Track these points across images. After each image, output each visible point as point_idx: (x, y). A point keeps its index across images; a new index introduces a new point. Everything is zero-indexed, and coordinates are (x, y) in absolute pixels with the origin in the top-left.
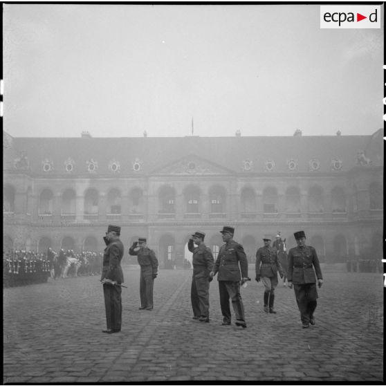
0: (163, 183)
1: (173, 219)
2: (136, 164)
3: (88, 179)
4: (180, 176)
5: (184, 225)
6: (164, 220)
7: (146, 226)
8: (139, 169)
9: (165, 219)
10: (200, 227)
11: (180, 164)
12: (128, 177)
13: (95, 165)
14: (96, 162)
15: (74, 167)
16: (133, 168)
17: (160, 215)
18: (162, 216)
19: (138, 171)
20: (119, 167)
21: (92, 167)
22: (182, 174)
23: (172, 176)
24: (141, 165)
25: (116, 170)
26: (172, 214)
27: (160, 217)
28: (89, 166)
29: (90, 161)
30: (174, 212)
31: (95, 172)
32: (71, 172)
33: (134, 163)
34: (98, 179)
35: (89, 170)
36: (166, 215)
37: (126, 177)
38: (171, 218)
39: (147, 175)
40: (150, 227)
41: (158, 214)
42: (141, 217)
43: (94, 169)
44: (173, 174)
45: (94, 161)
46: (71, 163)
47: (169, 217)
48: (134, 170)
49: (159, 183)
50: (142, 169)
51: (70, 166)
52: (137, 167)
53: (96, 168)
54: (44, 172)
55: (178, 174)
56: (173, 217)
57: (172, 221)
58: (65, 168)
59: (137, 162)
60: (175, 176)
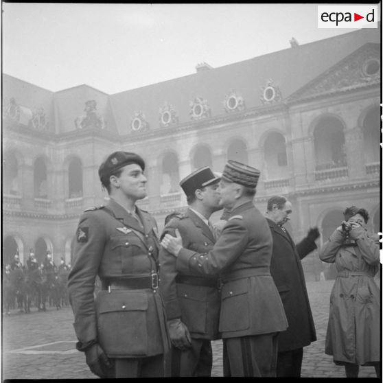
1: (344, 178)
2: (267, 89)
3: (195, 131)
5: (368, 187)
7: (293, 197)
8: (273, 98)
11: (347, 68)
12: (257, 115)
13: (203, 105)
14: (204, 101)
15: (173, 116)
16: (263, 97)
17: (319, 174)
18: (323, 174)
19: (271, 102)
20: (239, 102)
21: (198, 110)
22: (354, 87)
23: (333, 95)
24: (277, 89)
25: (235, 107)
26: (342, 169)
27: (319, 177)
28: (194, 110)
29: (196, 101)
30: (345, 165)
31: (204, 117)
32: (169, 124)
33: (264, 88)
34: (209, 129)
35: (195, 115)
36: (329, 173)
37: (252, 116)
38: (341, 176)
39: (286, 102)
40: (300, 199)
41: (314, 172)
42: (285, 183)
43: (202, 112)
44: (333, 90)
45: (202, 100)
46: (169, 110)
47: (337, 176)
48: (265, 101)
49: (310, 114)
50: (278, 95)
51: (166, 115)
52: (269, 94)
53: (204, 110)
54: (133, 132)
55: (344, 89)
56: (344, 176)
57: (343, 181)
58: (160, 119)
59: (269, 86)
60: (338, 93)
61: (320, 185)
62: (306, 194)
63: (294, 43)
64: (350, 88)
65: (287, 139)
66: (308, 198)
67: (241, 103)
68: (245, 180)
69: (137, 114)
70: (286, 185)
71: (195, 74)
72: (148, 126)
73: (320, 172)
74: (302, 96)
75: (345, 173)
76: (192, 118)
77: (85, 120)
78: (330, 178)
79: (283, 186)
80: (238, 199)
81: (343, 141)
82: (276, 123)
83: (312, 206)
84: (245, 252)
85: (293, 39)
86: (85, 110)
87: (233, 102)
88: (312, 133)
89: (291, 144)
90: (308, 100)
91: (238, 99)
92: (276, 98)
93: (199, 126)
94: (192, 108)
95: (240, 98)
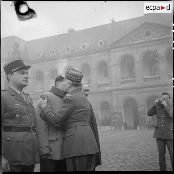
0: (123, 53)
1: (134, 83)
2: (100, 41)
3: (66, 60)
4: (137, 44)
5: (144, 87)
6: (127, 86)
7: (110, 92)
8: (103, 45)
9: (127, 84)
10: (160, 88)
11: (136, 33)
12: (95, 53)
13: (70, 47)
14: (71, 46)
15: (56, 52)
16: (98, 45)
17: (123, 81)
18: (124, 81)
19: (102, 47)
20: (87, 47)
21: (68, 50)
22: (139, 42)
23: (129, 45)
24: (105, 41)
25: (85, 49)
26: (133, 79)
27: (122, 83)
28: (66, 49)
29: (67, 46)
30: (135, 77)
31: (71, 53)
32: (54, 56)
33: (99, 41)
34: (73, 58)
35: (66, 52)
36: (127, 81)
37: (93, 54)
38: (132, 82)
39: (108, 48)
40: (114, 93)
41: (121, 80)
42: (107, 85)
43: (70, 51)
44: (130, 43)
45: (70, 45)
46: (54, 49)
47: (131, 82)
48: (99, 47)
49: (119, 53)
50: (105, 44)
51: (53, 52)
52: (101, 43)
53: (71, 50)
54: (37, 59)
55: (135, 42)
56: (134, 82)
57: (133, 85)
58: (50, 53)
59: (101, 40)
60: (132, 45)
61: (123, 86)
62: (116, 90)
63: (113, 21)
64: (137, 42)
65: (109, 65)
66: (118, 92)
67: (88, 47)
68: (72, 78)
69: (39, 51)
70: (108, 86)
71: (67, 33)
72: (44, 56)
73: (123, 80)
74: (116, 45)
75: (134, 81)
76: (65, 53)
77: (13, 52)
78: (127, 83)
79: (106, 86)
80: (69, 87)
81: (134, 66)
82: (104, 57)
83: (119, 96)
84: (73, 113)
85: (113, 19)
86: (14, 48)
87: (84, 47)
88: (120, 62)
89: (110, 67)
90: (118, 47)
91: (87, 45)
92: (104, 46)
93: (68, 57)
94: (65, 48)
95: (88, 45)
